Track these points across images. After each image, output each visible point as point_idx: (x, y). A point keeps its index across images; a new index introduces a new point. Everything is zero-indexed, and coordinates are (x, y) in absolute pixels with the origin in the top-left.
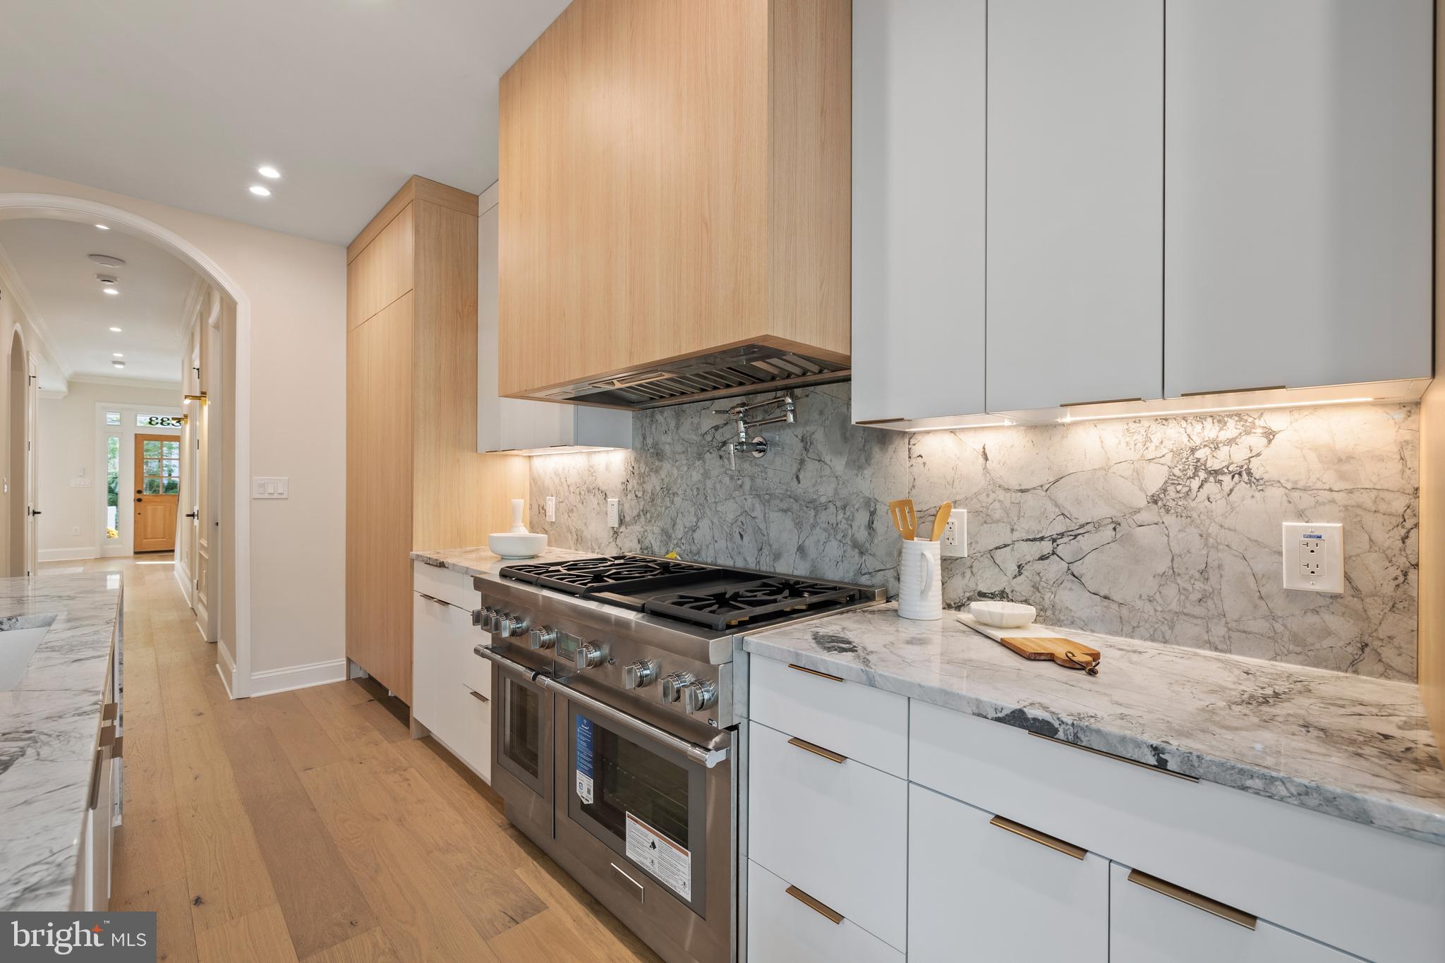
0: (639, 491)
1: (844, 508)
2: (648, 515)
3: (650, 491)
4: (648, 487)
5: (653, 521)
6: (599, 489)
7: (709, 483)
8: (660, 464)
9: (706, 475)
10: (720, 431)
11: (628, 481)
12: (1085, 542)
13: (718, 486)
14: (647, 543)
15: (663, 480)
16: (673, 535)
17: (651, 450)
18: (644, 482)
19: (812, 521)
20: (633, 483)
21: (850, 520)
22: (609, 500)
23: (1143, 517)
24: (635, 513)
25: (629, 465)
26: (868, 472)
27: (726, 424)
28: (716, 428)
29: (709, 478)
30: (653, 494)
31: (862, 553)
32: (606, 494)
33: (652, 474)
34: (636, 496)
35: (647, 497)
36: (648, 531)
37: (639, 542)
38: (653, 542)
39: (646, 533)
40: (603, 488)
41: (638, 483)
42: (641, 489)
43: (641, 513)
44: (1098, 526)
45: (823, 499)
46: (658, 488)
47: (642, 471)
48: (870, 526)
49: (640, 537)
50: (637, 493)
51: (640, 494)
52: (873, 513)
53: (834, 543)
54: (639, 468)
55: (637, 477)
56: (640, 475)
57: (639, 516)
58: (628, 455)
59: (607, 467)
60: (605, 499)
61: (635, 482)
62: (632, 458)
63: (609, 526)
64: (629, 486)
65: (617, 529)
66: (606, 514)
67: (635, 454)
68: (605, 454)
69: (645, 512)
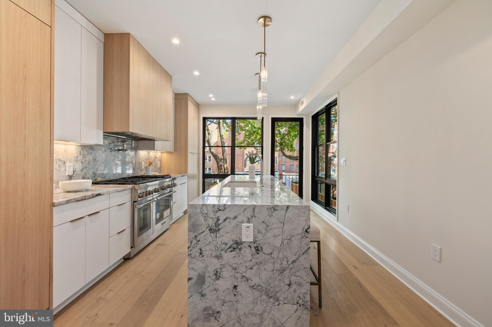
0: (83, 160)
2: (87, 169)
3: (88, 160)
4: (87, 159)
5: (89, 170)
6: (59, 160)
7: (108, 158)
8: (92, 151)
9: (107, 155)
11: (77, 157)
13: (110, 158)
15: (93, 157)
16: (97, 174)
17: (89, 147)
18: (85, 157)
20: (80, 158)
22: (67, 165)
23: (153, 162)
24: (81, 168)
25: (78, 151)
29: (108, 157)
30: (89, 161)
31: (134, 170)
32: (64, 162)
33: (89, 155)
34: (82, 162)
35: (87, 162)
36: (87, 174)
38: (89, 177)
39: (86, 175)
40: (61, 159)
41: (82, 158)
42: (84, 160)
43: (84, 168)
46: (91, 159)
47: (85, 153)
48: (135, 166)
49: (83, 176)
50: (82, 161)
51: (83, 161)
52: (135, 163)
54: (83, 152)
55: (82, 155)
56: (84, 155)
57: (83, 169)
58: (78, 147)
59: (65, 151)
60: (64, 164)
61: (81, 157)
62: (80, 149)
63: (67, 175)
64: (79, 159)
65: (71, 175)
66: (65, 170)
67: (81, 147)
68: (64, 145)
69: (86, 168)
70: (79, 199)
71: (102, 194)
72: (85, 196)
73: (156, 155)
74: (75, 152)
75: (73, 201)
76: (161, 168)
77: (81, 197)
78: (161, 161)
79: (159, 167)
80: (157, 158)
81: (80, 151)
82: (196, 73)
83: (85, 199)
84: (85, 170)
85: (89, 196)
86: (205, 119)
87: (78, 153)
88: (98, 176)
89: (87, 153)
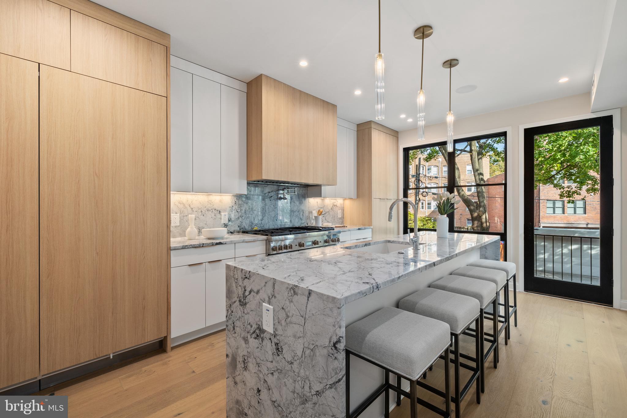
1: (299, 212)
2: (243, 218)
3: (244, 210)
4: (243, 208)
5: (245, 219)
6: (215, 209)
7: (267, 207)
8: (248, 201)
9: (266, 204)
10: (270, 193)
11: (233, 206)
12: (326, 215)
13: (270, 208)
14: (243, 226)
15: (249, 206)
16: (254, 223)
17: (244, 196)
18: (241, 207)
19: (293, 215)
21: (300, 214)
22: (222, 214)
23: (331, 211)
24: (237, 217)
25: (234, 201)
26: (302, 205)
27: (272, 192)
28: (269, 192)
30: (245, 210)
31: (302, 220)
32: (220, 211)
33: (245, 204)
35: (243, 211)
37: (239, 227)
38: (245, 226)
39: (242, 223)
40: (217, 208)
41: (238, 207)
42: (239, 209)
43: (240, 217)
44: (327, 212)
45: (295, 210)
46: (247, 209)
48: (303, 215)
49: (239, 225)
50: (237, 210)
51: (239, 211)
52: (303, 212)
53: (297, 219)
54: (239, 202)
55: (237, 205)
56: (239, 204)
57: (238, 218)
58: (233, 197)
59: (220, 201)
60: (219, 213)
61: (236, 207)
62: (235, 199)
63: (222, 223)
64: (234, 208)
65: (227, 224)
66: (221, 219)
67: (237, 197)
68: (219, 196)
69: (241, 217)
70: (196, 245)
71: (224, 243)
72: (203, 244)
73: (335, 202)
74: (230, 202)
75: (190, 247)
76: (344, 218)
77: (198, 244)
78: (343, 210)
79: (341, 217)
80: (337, 207)
81: (236, 201)
82: (358, 92)
83: (203, 246)
84: (240, 219)
85: (207, 243)
86: (406, 151)
87: (233, 203)
88: (256, 225)
89: (242, 203)
